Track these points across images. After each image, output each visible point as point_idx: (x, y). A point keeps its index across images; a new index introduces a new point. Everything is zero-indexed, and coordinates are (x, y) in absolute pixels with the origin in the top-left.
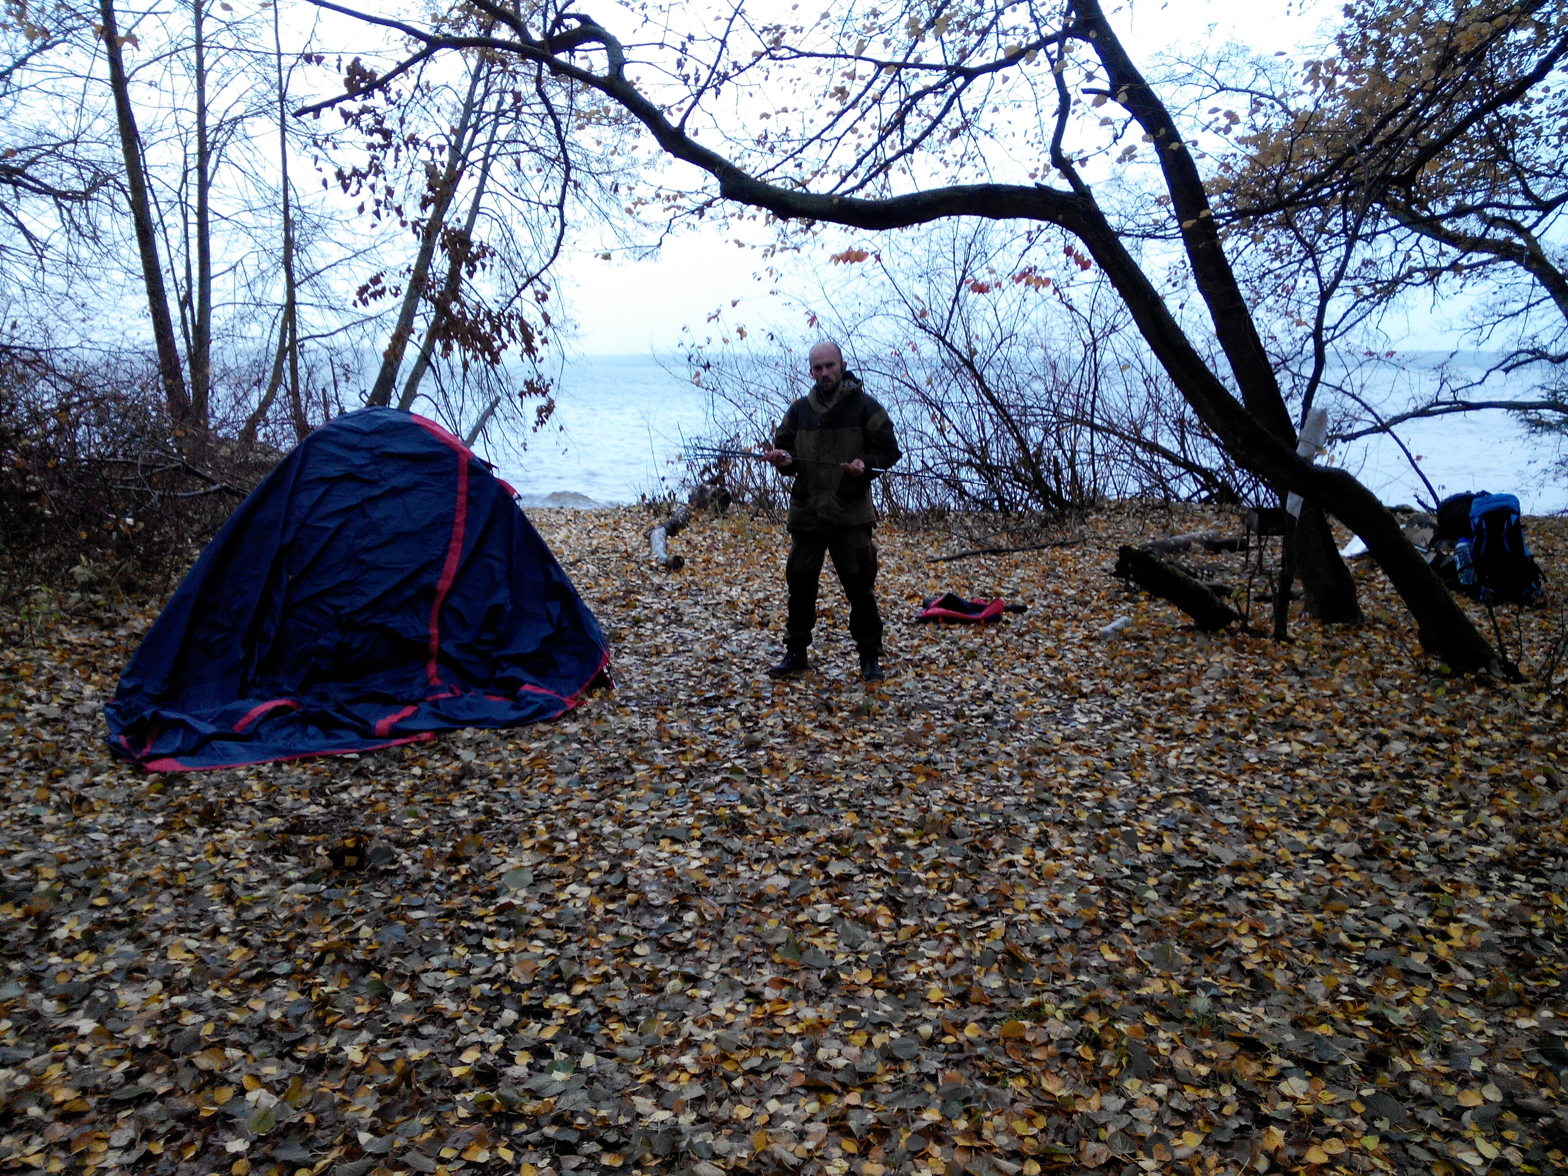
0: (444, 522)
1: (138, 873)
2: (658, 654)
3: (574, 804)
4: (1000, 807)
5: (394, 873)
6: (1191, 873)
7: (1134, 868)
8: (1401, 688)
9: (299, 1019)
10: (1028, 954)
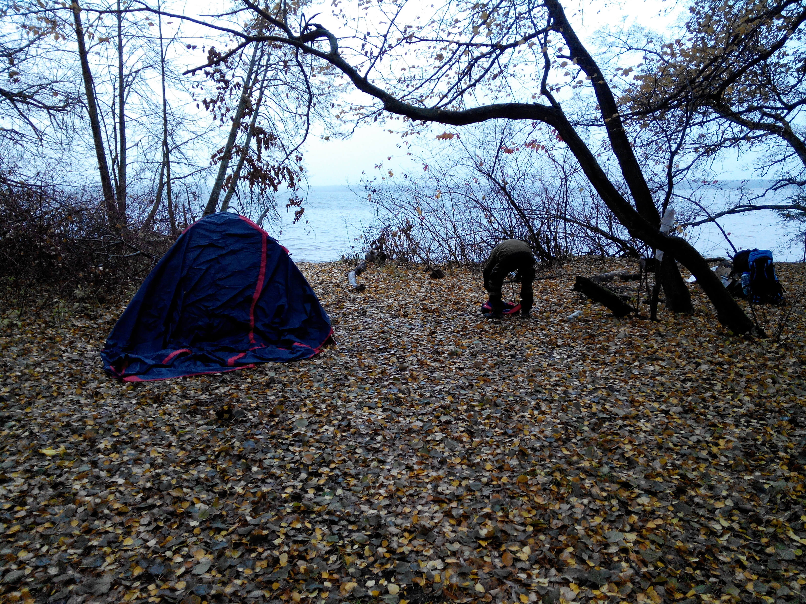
0: (256, 266)
1: (131, 422)
2: (356, 329)
3: (323, 394)
4: (518, 394)
5: (246, 421)
6: (604, 420)
7: (579, 418)
8: (709, 342)
9: (213, 477)
10: (530, 452)
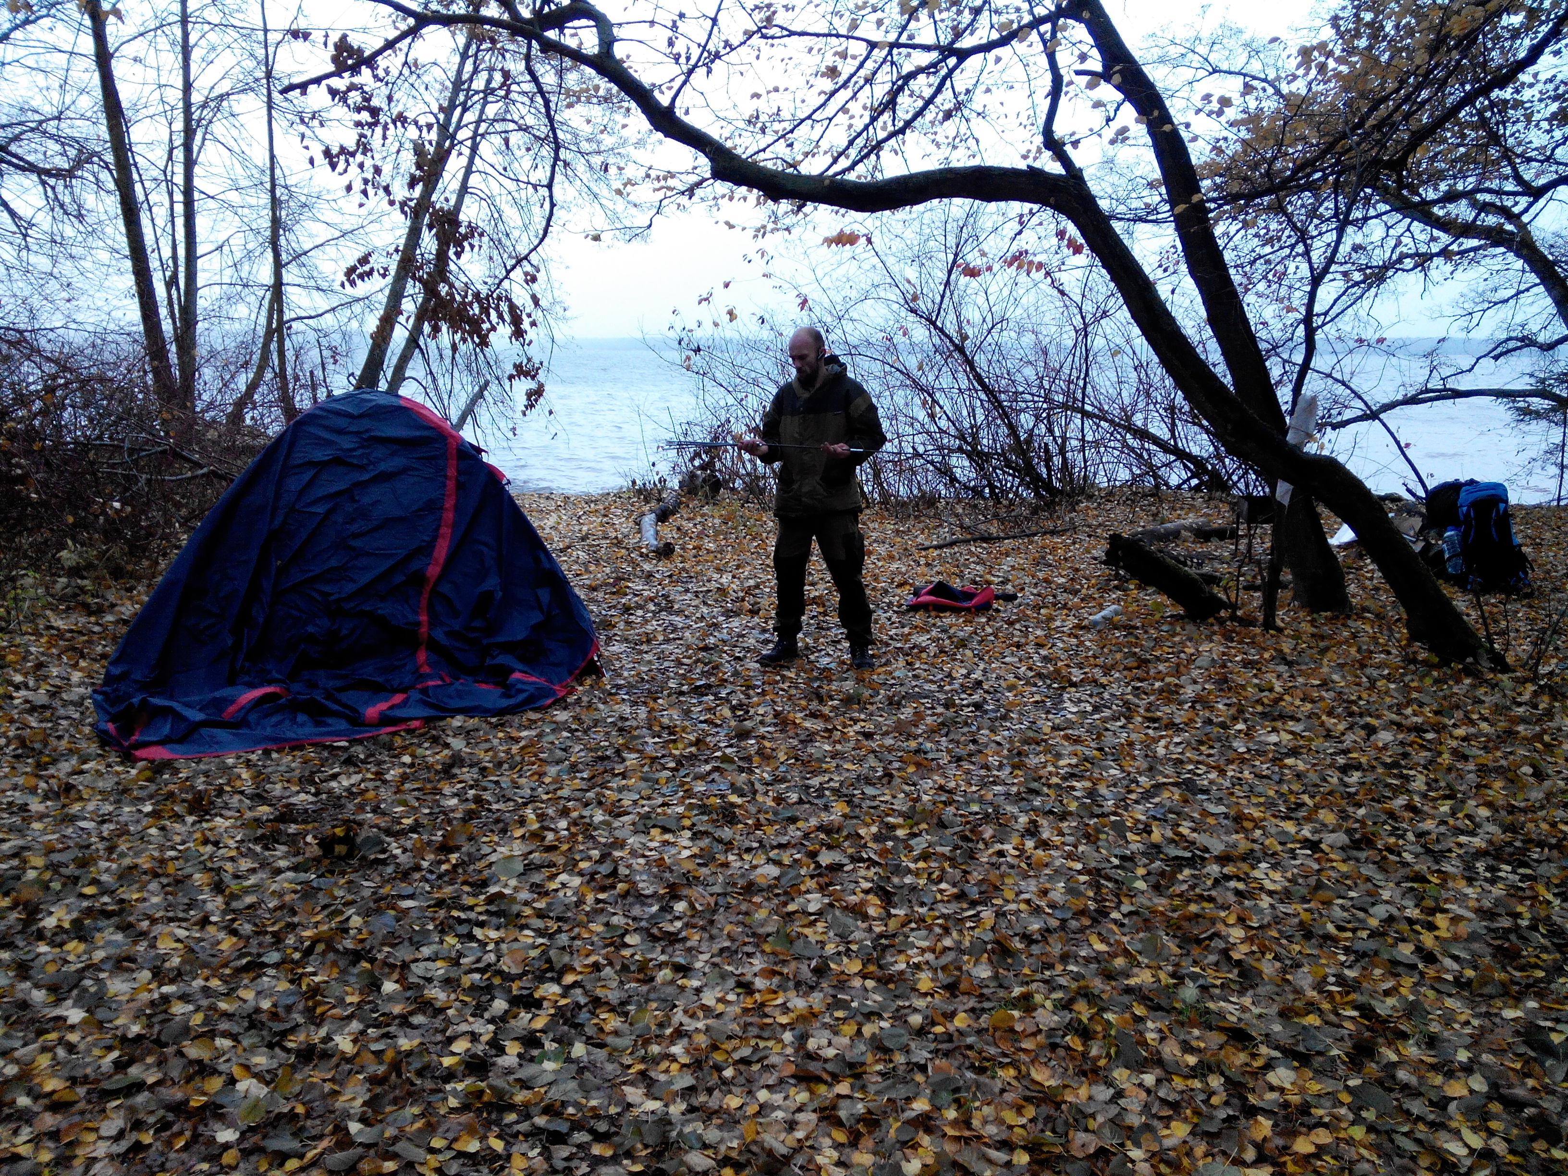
0: (433, 507)
1: (127, 862)
2: (649, 641)
3: (565, 792)
4: (990, 796)
5: (384, 862)
6: (1179, 863)
7: (1123, 858)
8: (1389, 678)
9: (289, 1009)
10: (1018, 944)
